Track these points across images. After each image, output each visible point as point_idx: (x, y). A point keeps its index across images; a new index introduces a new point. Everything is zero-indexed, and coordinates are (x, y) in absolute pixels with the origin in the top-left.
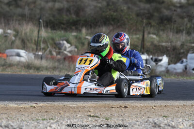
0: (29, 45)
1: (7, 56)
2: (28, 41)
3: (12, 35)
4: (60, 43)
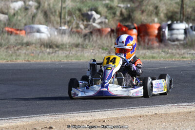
0: (52, 18)
1: (25, 33)
2: (52, 13)
3: (33, 7)
4: (88, 14)
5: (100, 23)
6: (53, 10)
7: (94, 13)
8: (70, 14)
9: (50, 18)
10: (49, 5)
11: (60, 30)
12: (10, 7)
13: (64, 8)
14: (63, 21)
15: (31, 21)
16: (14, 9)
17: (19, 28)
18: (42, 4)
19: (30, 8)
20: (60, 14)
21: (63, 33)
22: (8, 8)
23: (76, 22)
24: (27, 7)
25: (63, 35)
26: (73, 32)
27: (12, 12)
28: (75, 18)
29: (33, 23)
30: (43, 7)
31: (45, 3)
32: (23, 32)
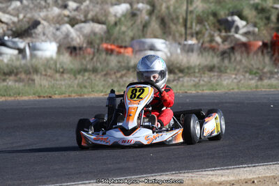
0: (173, 27)
1: (133, 52)
2: (172, 20)
3: (144, 12)
4: (227, 21)
5: (246, 34)
6: (174, 16)
7: (236, 18)
8: (200, 21)
9: (169, 27)
10: (168, 8)
11: (185, 45)
12: (109, 12)
13: (191, 12)
14: (189, 31)
15: (140, 33)
16: (115, 16)
17: (123, 44)
18: (158, 8)
19: (138, 13)
20: (185, 21)
21: (190, 49)
22: (107, 14)
23: (210, 33)
24: (135, 12)
25: (190, 54)
26: (205, 49)
27: (112, 20)
28: (208, 27)
29: (144, 36)
30: (160, 11)
31: (161, 5)
32: (130, 50)
